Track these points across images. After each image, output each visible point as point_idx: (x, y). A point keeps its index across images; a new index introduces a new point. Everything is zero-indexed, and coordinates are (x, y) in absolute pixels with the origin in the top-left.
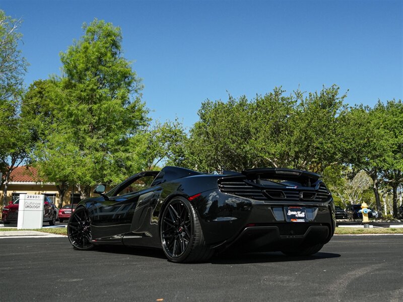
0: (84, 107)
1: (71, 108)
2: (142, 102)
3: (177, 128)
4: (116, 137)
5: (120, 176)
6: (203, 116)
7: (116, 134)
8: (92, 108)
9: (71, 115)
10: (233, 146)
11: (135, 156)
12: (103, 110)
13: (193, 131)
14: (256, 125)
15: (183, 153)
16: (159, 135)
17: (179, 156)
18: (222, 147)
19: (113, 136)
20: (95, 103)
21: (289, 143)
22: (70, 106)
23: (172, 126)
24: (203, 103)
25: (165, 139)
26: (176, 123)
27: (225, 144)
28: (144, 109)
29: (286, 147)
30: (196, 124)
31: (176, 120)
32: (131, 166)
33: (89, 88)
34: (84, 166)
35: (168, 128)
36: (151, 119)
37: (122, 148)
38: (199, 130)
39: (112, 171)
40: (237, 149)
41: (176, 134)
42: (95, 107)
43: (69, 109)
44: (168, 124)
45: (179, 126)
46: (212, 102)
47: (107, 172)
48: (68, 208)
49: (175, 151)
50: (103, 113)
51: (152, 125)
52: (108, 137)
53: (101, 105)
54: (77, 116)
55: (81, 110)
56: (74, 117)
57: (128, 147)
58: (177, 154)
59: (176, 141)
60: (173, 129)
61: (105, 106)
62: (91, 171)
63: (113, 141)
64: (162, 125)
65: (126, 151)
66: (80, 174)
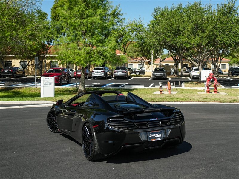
0: (79, 21)
1: (72, 22)
2: (119, 10)
3: (141, 24)
4: (97, 38)
5: (100, 61)
6: (155, 17)
7: (97, 36)
8: (83, 21)
9: (72, 25)
10: (168, 39)
11: (109, 50)
12: (89, 23)
13: (149, 25)
14: (183, 25)
15: (143, 39)
16: (130, 28)
17: (141, 41)
18: (162, 40)
19: (96, 38)
20: (85, 19)
21: (202, 38)
22: (71, 21)
23: (137, 22)
24: (156, 8)
25: (133, 31)
26: (139, 21)
27: (164, 38)
28: (120, 13)
29: (201, 40)
30: (151, 21)
31: (140, 19)
32: (106, 55)
33: (80, 10)
34: (80, 56)
35: (135, 24)
36: (125, 19)
37: (101, 45)
38: (153, 25)
39: (96, 58)
40: (171, 41)
41: (139, 28)
42: (85, 21)
43: (70, 23)
44: (135, 22)
45: (141, 22)
46: (161, 8)
47: (93, 59)
48: (79, 71)
49: (139, 38)
50: (89, 25)
51: (125, 22)
52: (93, 39)
53: (88, 20)
54: (75, 26)
55: (77, 23)
56: (73, 27)
57: (104, 44)
58: (140, 40)
59: (140, 31)
60: (138, 25)
61: (90, 21)
62: (83, 58)
63: (96, 41)
64: (132, 22)
65: (103, 46)
66: (78, 60)
